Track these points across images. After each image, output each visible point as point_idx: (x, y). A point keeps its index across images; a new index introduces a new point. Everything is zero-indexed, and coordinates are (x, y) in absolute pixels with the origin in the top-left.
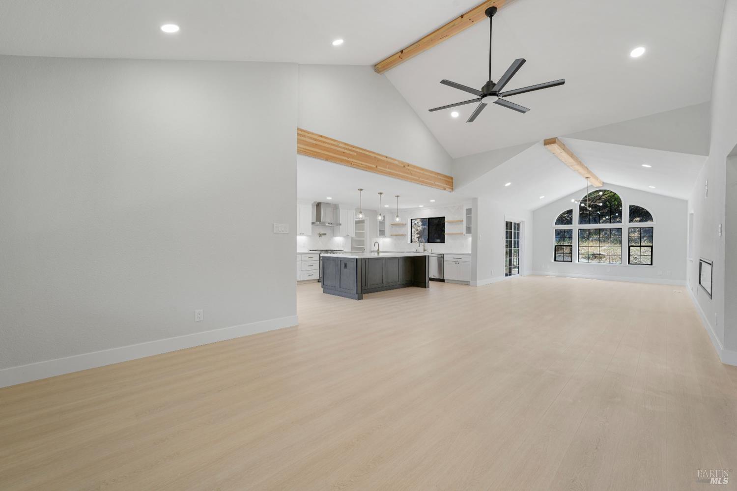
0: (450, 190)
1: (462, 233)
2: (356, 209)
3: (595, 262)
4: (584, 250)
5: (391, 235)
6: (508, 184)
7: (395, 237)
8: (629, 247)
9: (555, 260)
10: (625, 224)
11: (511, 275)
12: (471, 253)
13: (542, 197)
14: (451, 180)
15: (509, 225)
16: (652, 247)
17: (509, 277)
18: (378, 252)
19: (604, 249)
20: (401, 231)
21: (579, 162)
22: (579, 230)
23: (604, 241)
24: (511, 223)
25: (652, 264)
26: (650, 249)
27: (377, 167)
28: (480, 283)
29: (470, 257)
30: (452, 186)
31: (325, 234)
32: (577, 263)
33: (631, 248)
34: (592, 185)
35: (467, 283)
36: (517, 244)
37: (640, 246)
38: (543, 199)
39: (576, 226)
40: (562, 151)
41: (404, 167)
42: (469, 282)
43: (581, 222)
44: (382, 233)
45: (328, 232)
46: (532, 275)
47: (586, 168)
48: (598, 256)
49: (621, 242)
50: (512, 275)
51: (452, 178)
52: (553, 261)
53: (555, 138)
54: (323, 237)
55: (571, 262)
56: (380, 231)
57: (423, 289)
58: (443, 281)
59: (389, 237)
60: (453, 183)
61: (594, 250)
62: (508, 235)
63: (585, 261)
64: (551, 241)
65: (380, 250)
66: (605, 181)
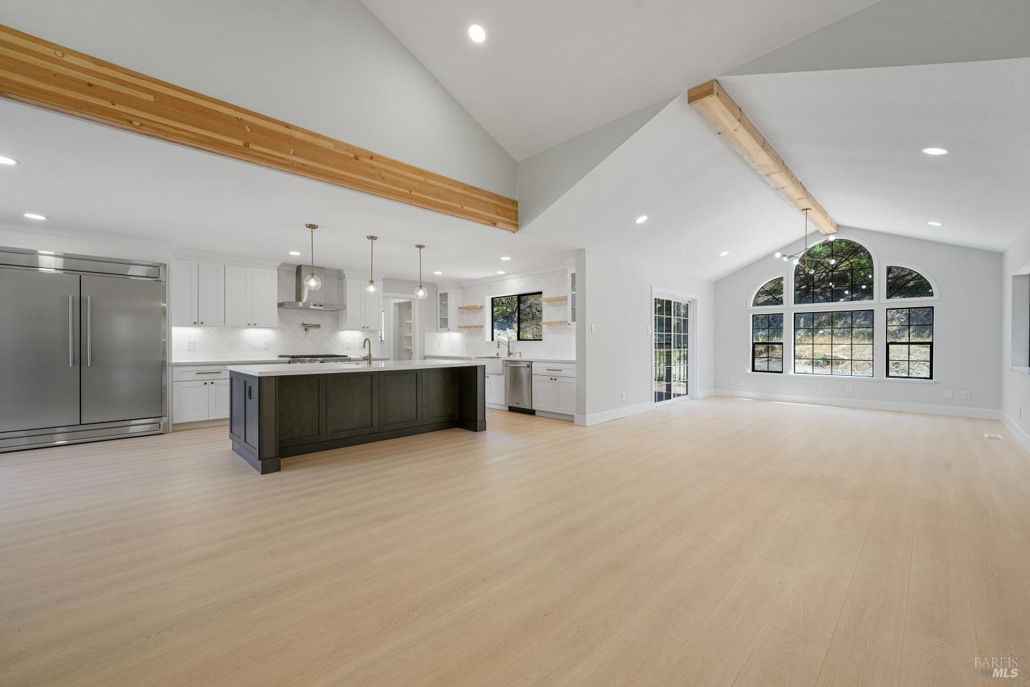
0: (513, 228)
1: (567, 322)
2: (383, 279)
3: (824, 371)
4: (804, 350)
5: (459, 327)
6: (642, 219)
7: (466, 330)
8: (888, 345)
9: (753, 370)
10: (880, 302)
11: (668, 396)
12: (575, 359)
13: (724, 254)
14: (511, 207)
15: (664, 306)
16: (931, 344)
17: (665, 402)
18: (368, 359)
19: (841, 349)
20: (474, 320)
21: (784, 166)
22: (795, 314)
23: (843, 334)
24: (669, 303)
25: (931, 377)
26: (927, 349)
27: (246, 145)
28: (592, 419)
29: (575, 365)
30: (517, 220)
31: (318, 326)
32: (791, 377)
33: (891, 346)
34: (818, 231)
35: (568, 420)
36: (683, 342)
37: (909, 343)
38: (729, 258)
39: (789, 307)
40: (738, 124)
41: (356, 158)
42: (573, 416)
43: (799, 299)
44: (444, 323)
45: (325, 320)
46: (716, 397)
47: (801, 186)
48: (830, 361)
49: (871, 336)
50: (673, 400)
51: (515, 203)
52: (749, 370)
53: (711, 82)
54: (311, 330)
55: (782, 372)
56: (441, 319)
57: (475, 433)
58: (532, 412)
59: (458, 331)
60: (517, 212)
61: (822, 351)
62: (663, 324)
63: (809, 369)
64: (746, 336)
65: (373, 356)
66: (840, 223)
